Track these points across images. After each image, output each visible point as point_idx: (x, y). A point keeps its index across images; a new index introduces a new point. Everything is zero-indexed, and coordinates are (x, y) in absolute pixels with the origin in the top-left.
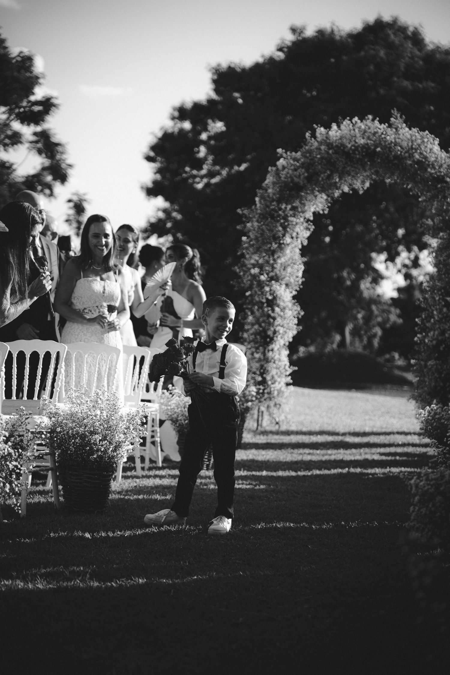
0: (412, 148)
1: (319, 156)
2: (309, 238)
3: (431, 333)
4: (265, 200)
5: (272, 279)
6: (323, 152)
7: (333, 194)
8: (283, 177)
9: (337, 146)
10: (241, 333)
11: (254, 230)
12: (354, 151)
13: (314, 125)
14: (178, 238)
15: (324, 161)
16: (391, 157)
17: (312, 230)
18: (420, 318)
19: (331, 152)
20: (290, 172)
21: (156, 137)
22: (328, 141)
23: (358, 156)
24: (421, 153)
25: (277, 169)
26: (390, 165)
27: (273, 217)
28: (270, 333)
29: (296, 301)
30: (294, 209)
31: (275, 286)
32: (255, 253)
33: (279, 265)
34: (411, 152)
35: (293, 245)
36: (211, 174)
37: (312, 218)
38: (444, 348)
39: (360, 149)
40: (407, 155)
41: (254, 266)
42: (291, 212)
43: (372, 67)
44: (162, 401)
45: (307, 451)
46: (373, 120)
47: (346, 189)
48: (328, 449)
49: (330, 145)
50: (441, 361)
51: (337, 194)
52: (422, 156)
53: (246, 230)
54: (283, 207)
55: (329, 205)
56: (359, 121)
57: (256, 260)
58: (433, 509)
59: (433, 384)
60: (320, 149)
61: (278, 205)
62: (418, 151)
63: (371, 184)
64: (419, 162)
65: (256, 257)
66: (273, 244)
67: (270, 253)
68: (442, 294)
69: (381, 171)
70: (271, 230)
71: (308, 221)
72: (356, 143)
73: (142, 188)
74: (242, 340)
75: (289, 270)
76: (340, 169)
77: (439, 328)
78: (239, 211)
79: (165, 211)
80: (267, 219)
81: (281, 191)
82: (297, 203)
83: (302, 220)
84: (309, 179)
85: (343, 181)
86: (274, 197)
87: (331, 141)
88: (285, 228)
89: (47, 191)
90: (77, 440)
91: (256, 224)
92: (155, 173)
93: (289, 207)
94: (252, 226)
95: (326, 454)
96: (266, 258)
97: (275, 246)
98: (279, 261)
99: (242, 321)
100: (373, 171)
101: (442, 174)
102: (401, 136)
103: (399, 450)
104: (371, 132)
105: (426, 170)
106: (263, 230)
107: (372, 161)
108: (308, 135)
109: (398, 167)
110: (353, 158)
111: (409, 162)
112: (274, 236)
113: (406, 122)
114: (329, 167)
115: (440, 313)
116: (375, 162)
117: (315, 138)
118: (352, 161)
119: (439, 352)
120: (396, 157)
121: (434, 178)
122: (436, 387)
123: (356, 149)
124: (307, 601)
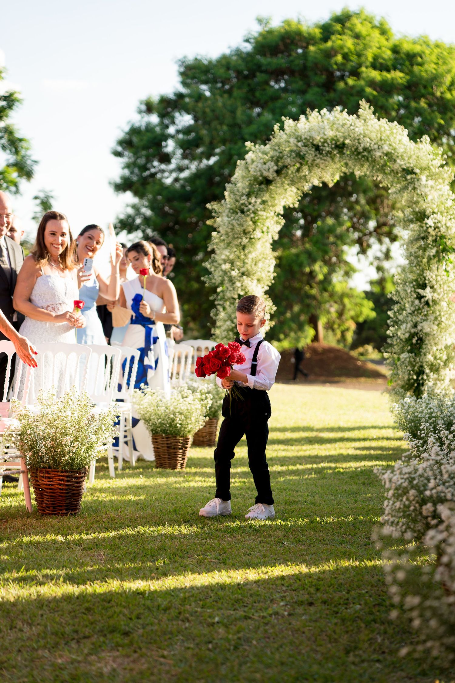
0: (381, 140)
1: (288, 149)
2: (280, 233)
3: (403, 327)
4: (235, 194)
5: (243, 274)
6: (292, 144)
7: (303, 187)
8: (252, 170)
9: (306, 139)
10: (213, 330)
11: (224, 225)
12: (323, 143)
13: (283, 117)
14: (148, 235)
15: (293, 154)
17: (283, 224)
18: (392, 311)
19: (300, 144)
20: (259, 165)
21: (123, 131)
22: (297, 134)
23: (327, 149)
24: (390, 145)
25: (246, 163)
26: (360, 157)
27: (243, 212)
29: (268, 296)
30: (264, 202)
31: (247, 281)
32: (226, 248)
33: (250, 260)
34: (380, 143)
35: (264, 240)
36: (180, 169)
37: (282, 212)
38: (417, 341)
39: (329, 141)
40: (376, 146)
41: (225, 261)
42: (261, 206)
43: (339, 58)
44: (134, 400)
45: (281, 447)
46: (342, 111)
47: (316, 182)
48: (303, 445)
49: (299, 139)
50: (413, 354)
51: (307, 187)
52: (391, 147)
53: (216, 226)
54: (253, 200)
55: (300, 198)
56: (328, 113)
57: (226, 256)
58: (407, 503)
59: (406, 377)
60: (289, 142)
61: (248, 199)
62: (388, 142)
63: (341, 177)
64: (387, 154)
65: (227, 252)
66: (244, 239)
67: (241, 248)
68: (413, 286)
69: (350, 163)
70: (241, 225)
71: (279, 214)
72: (325, 135)
73: (110, 183)
74: (214, 337)
75: (260, 264)
76: (310, 161)
77: (412, 321)
78: (208, 206)
79: (134, 207)
80: (237, 213)
81: (251, 185)
82: (266, 197)
83: (272, 214)
84: (278, 172)
85: (312, 174)
86: (244, 192)
87: (300, 134)
88: (255, 223)
89: (13, 189)
90: (48, 442)
91: (226, 219)
92: (123, 168)
93: (259, 201)
94: (222, 221)
95: (301, 450)
96: (237, 253)
97: (245, 241)
98: (250, 256)
99: (214, 318)
100: (342, 163)
101: (412, 165)
102: (370, 128)
103: (374, 444)
104: (339, 124)
105: (395, 161)
106: (233, 225)
107: (341, 153)
108: (276, 127)
109: (368, 159)
110: (322, 150)
111: (378, 154)
112: (244, 231)
113: (374, 113)
114: (298, 160)
115: (412, 305)
116: (344, 154)
117: (283, 130)
118: (321, 154)
119: (412, 344)
120: (365, 149)
121: (404, 170)
122: (409, 380)
123: (325, 142)
124: (283, 598)
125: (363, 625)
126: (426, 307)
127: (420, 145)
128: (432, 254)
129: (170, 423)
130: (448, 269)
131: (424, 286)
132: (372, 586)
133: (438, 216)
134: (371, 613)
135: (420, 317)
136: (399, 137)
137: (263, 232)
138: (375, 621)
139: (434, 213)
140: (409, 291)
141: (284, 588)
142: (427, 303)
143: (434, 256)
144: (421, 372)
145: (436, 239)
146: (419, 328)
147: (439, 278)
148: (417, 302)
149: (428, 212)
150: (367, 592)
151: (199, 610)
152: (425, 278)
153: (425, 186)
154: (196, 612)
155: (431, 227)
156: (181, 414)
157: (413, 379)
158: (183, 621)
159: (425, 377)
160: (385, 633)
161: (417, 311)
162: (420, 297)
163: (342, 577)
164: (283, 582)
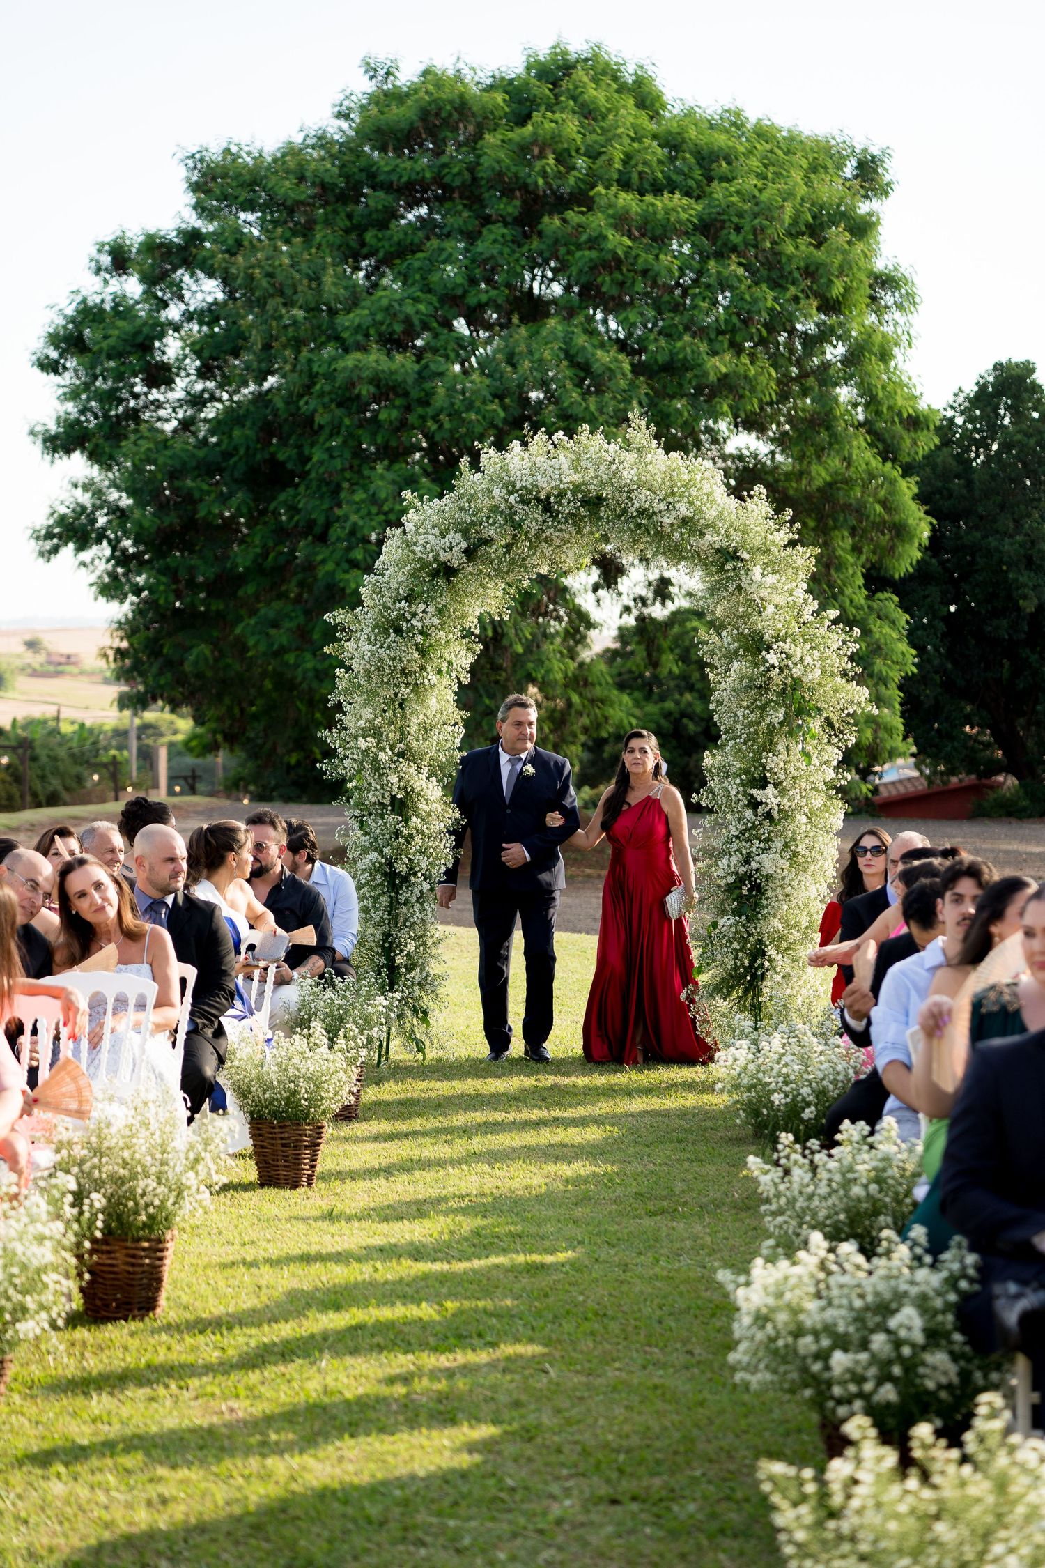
0: (673, 493)
2: (474, 670)
3: (725, 861)
4: (382, 595)
5: (401, 754)
6: (496, 497)
7: (519, 580)
8: (418, 549)
9: (523, 488)
11: (361, 657)
12: (559, 497)
13: (476, 443)
15: (499, 516)
16: (633, 511)
17: (478, 651)
19: (512, 499)
20: (431, 538)
22: (506, 477)
23: (567, 509)
24: (691, 503)
25: (404, 532)
26: (632, 525)
27: (398, 631)
28: (401, 868)
30: (440, 612)
31: (408, 769)
32: (365, 704)
33: (415, 727)
34: (670, 500)
35: (442, 687)
37: (477, 631)
38: (750, 890)
39: (569, 494)
40: (663, 506)
41: (365, 733)
42: (436, 621)
46: (592, 432)
47: (544, 570)
49: (511, 489)
50: (744, 918)
51: (526, 580)
52: (692, 509)
53: (343, 656)
54: (420, 608)
55: (512, 603)
56: (566, 439)
57: (366, 720)
59: (730, 963)
60: (490, 492)
61: (409, 606)
62: (685, 499)
64: (685, 521)
65: (368, 713)
66: (403, 687)
67: (397, 704)
68: (743, 784)
70: (397, 659)
71: (468, 634)
72: (562, 481)
75: (434, 734)
76: (533, 533)
77: (739, 850)
78: (328, 617)
80: (388, 635)
81: (414, 575)
82: (445, 598)
83: (457, 633)
84: (470, 553)
86: (401, 590)
87: (511, 478)
88: (423, 653)
91: (365, 645)
93: (431, 609)
94: (357, 649)
96: (390, 714)
97: (405, 691)
98: (414, 720)
101: (734, 544)
102: (650, 467)
105: (702, 534)
106: (380, 660)
107: (595, 517)
108: (464, 462)
109: (648, 531)
110: (558, 513)
111: (666, 521)
112: (403, 670)
113: (657, 437)
114: (510, 530)
115: (740, 819)
116: (600, 518)
117: (478, 470)
118: (554, 518)
119: (741, 896)
120: (642, 512)
121: (718, 551)
122: (736, 968)
123: (562, 495)
124: (567, 1492)
125: (705, 1542)
126: (766, 823)
127: (750, 504)
128: (776, 721)
129: (288, 1098)
130: (809, 748)
131: (763, 783)
132: (711, 1461)
133: (787, 646)
134: (713, 1516)
135: (756, 842)
136: (706, 488)
137: (439, 672)
138: (722, 1531)
139: (778, 638)
140: (733, 793)
141: (565, 1472)
142: (769, 816)
143: (781, 724)
144: (758, 952)
145: (784, 690)
146: (754, 865)
147: (791, 768)
148: (749, 814)
149: (767, 637)
150: (704, 1475)
151: (434, 1520)
152: (764, 766)
153: (761, 585)
154: (431, 1525)
155: (773, 666)
156: (308, 1080)
157: (743, 966)
158: (414, 1544)
159: (767, 964)
160: (742, 1554)
161: (750, 832)
162: (754, 804)
163: (658, 1444)
164: (562, 1458)
